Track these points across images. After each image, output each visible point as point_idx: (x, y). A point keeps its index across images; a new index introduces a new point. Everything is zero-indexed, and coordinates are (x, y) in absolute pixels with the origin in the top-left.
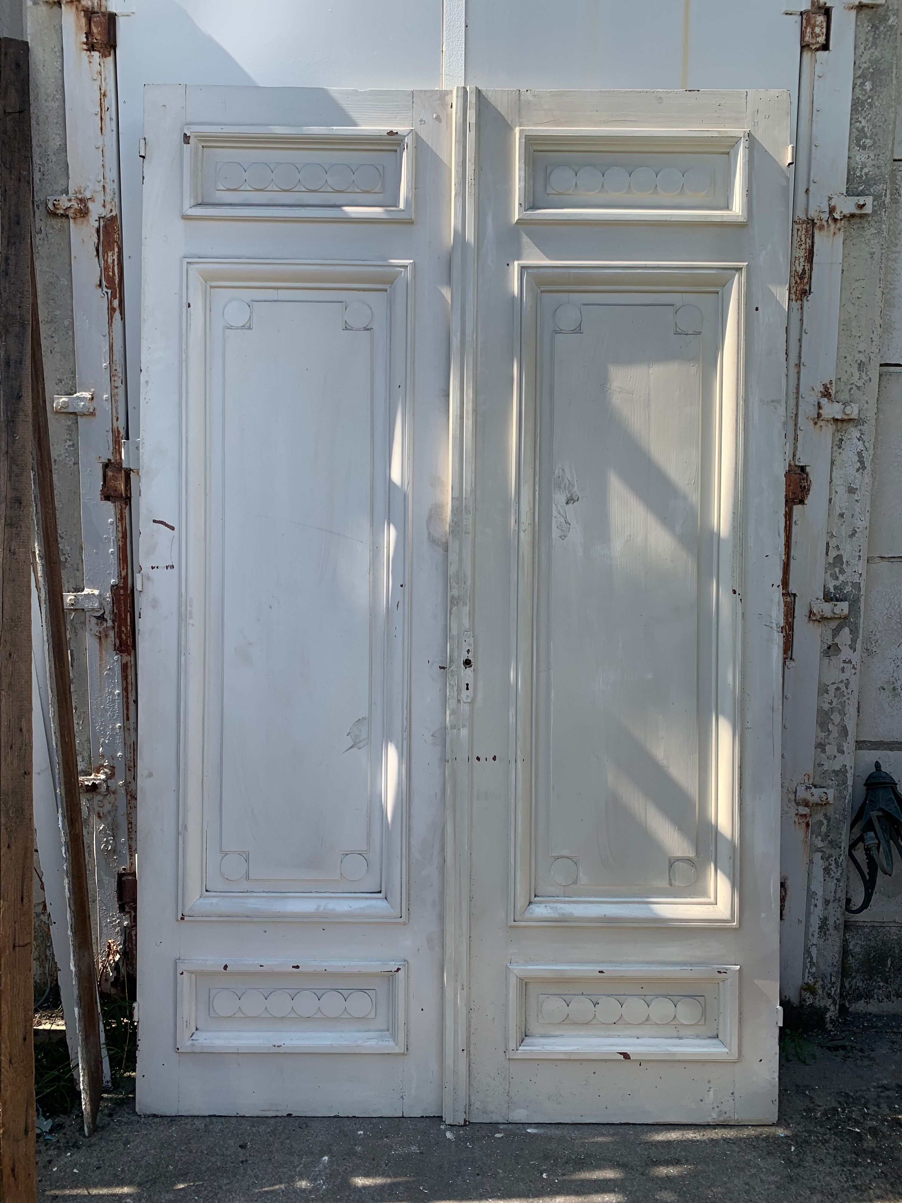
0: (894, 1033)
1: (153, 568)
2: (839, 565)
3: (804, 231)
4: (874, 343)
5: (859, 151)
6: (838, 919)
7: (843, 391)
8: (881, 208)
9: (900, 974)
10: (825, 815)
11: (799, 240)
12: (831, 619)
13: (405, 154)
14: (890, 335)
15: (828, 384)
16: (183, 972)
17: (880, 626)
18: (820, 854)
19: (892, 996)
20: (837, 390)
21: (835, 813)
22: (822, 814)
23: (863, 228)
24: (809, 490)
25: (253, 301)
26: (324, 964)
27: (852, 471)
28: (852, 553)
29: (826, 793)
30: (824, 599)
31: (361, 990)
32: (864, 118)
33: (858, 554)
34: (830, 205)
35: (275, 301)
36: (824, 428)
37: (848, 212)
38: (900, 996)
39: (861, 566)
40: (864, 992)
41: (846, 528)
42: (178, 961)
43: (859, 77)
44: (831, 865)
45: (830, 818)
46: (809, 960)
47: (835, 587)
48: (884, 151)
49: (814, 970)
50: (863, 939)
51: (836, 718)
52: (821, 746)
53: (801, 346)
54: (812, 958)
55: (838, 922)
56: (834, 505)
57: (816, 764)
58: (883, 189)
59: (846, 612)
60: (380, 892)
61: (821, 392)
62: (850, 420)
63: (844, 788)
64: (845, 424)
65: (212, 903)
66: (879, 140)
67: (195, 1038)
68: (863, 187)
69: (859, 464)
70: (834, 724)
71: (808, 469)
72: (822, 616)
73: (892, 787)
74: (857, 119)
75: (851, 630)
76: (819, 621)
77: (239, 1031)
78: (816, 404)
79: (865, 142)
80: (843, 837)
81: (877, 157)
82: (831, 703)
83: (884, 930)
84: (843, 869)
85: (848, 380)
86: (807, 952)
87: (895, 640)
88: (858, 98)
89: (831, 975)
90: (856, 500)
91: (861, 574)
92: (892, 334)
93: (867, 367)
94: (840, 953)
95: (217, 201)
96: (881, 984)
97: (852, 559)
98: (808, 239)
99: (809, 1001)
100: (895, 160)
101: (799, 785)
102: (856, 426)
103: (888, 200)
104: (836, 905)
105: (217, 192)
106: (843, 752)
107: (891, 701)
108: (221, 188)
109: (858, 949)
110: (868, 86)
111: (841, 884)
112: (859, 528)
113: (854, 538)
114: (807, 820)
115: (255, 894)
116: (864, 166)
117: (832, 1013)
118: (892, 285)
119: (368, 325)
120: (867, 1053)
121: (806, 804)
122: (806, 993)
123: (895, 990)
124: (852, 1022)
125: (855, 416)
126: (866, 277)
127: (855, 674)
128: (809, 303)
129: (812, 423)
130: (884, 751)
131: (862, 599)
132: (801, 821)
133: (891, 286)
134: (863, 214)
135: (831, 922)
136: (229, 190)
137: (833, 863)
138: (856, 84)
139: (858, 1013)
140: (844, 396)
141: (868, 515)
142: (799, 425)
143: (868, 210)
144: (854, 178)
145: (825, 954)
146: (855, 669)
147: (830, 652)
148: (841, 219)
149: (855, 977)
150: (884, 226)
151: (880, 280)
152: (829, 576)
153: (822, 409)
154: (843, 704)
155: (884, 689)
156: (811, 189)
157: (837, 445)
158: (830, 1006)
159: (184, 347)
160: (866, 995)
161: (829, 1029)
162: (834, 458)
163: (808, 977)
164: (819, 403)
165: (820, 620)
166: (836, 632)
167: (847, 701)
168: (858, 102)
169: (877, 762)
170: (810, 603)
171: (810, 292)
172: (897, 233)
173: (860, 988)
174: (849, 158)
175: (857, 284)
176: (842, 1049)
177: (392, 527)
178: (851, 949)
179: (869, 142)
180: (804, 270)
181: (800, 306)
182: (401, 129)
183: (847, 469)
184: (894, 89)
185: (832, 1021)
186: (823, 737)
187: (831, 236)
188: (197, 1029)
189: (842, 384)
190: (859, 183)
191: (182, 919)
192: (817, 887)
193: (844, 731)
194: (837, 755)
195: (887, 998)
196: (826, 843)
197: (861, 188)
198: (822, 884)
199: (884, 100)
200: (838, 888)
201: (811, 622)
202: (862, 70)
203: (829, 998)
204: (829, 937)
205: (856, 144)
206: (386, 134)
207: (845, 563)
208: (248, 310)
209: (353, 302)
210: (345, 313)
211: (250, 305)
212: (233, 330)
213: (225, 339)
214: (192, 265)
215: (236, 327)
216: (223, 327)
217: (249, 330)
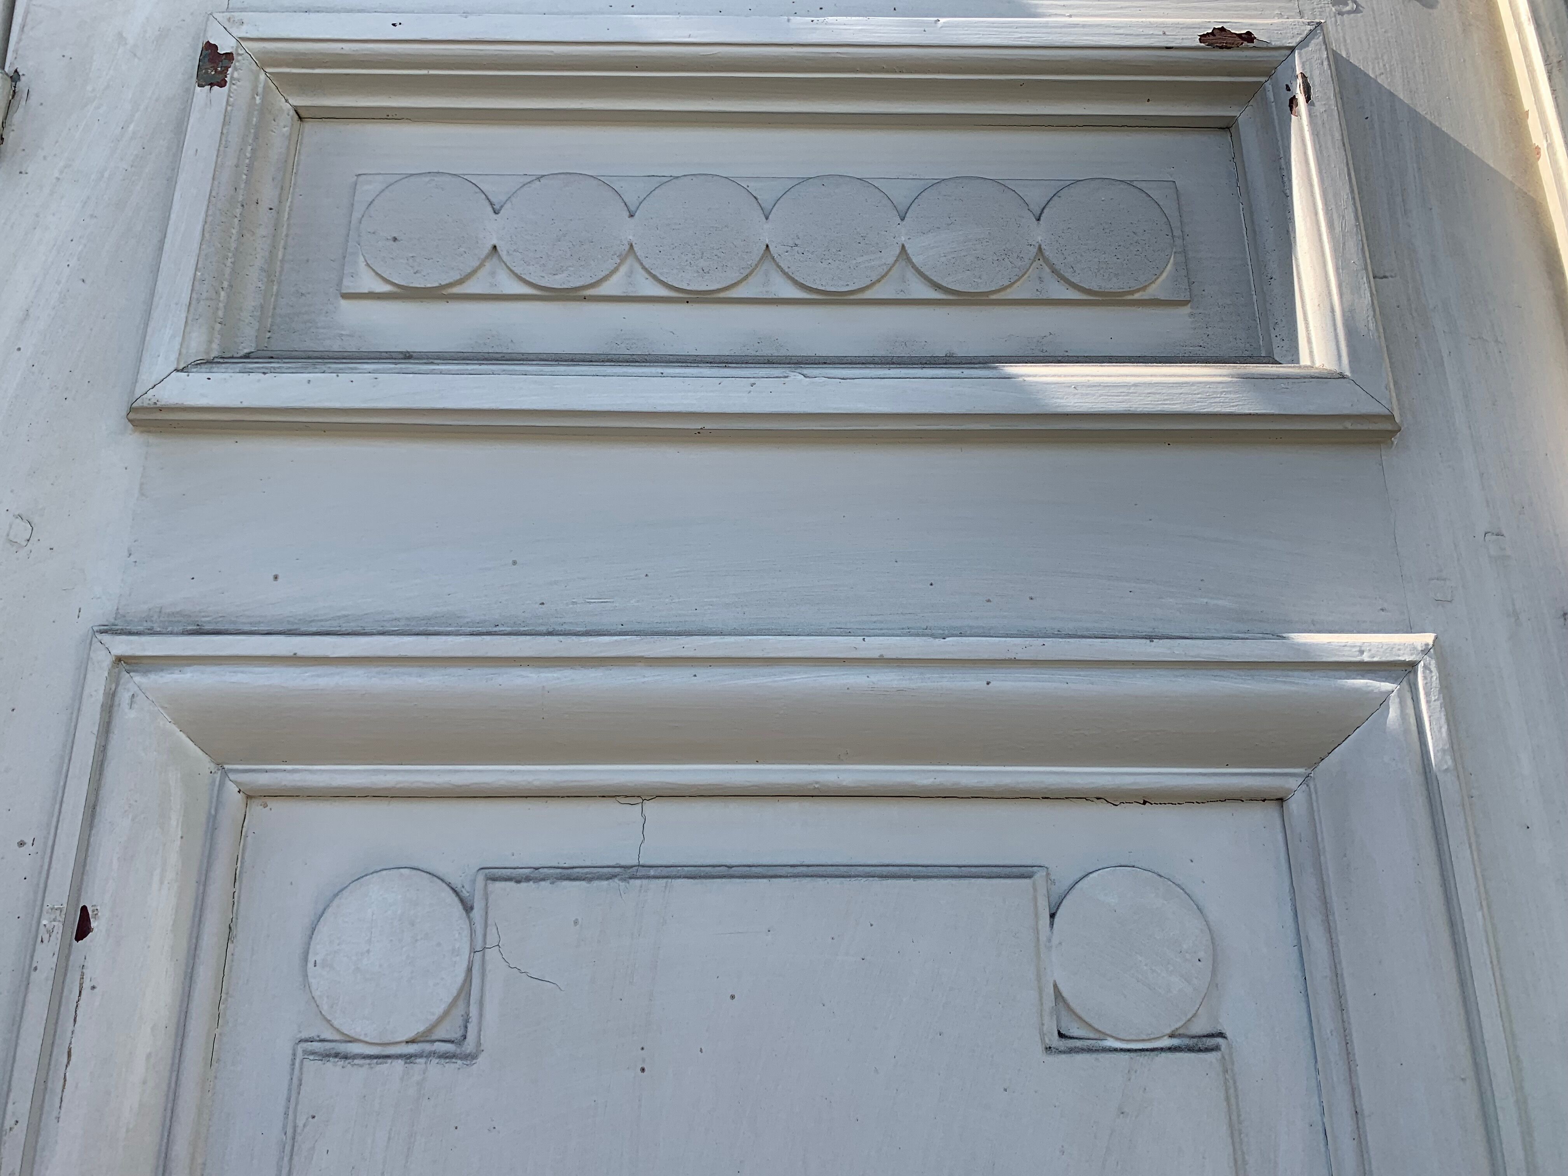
25: (493, 878)
95: (339, 346)
105: (344, 303)
108: (369, 283)
119: (1194, 1018)
136: (406, 294)
182: (1268, 18)
206: (1197, 43)
208: (457, 935)
209: (1095, 874)
210: (1049, 940)
211: (475, 905)
212: (353, 1065)
213: (295, 1127)
214: (146, 672)
215: (378, 1041)
216: (297, 1042)
217: (451, 1067)
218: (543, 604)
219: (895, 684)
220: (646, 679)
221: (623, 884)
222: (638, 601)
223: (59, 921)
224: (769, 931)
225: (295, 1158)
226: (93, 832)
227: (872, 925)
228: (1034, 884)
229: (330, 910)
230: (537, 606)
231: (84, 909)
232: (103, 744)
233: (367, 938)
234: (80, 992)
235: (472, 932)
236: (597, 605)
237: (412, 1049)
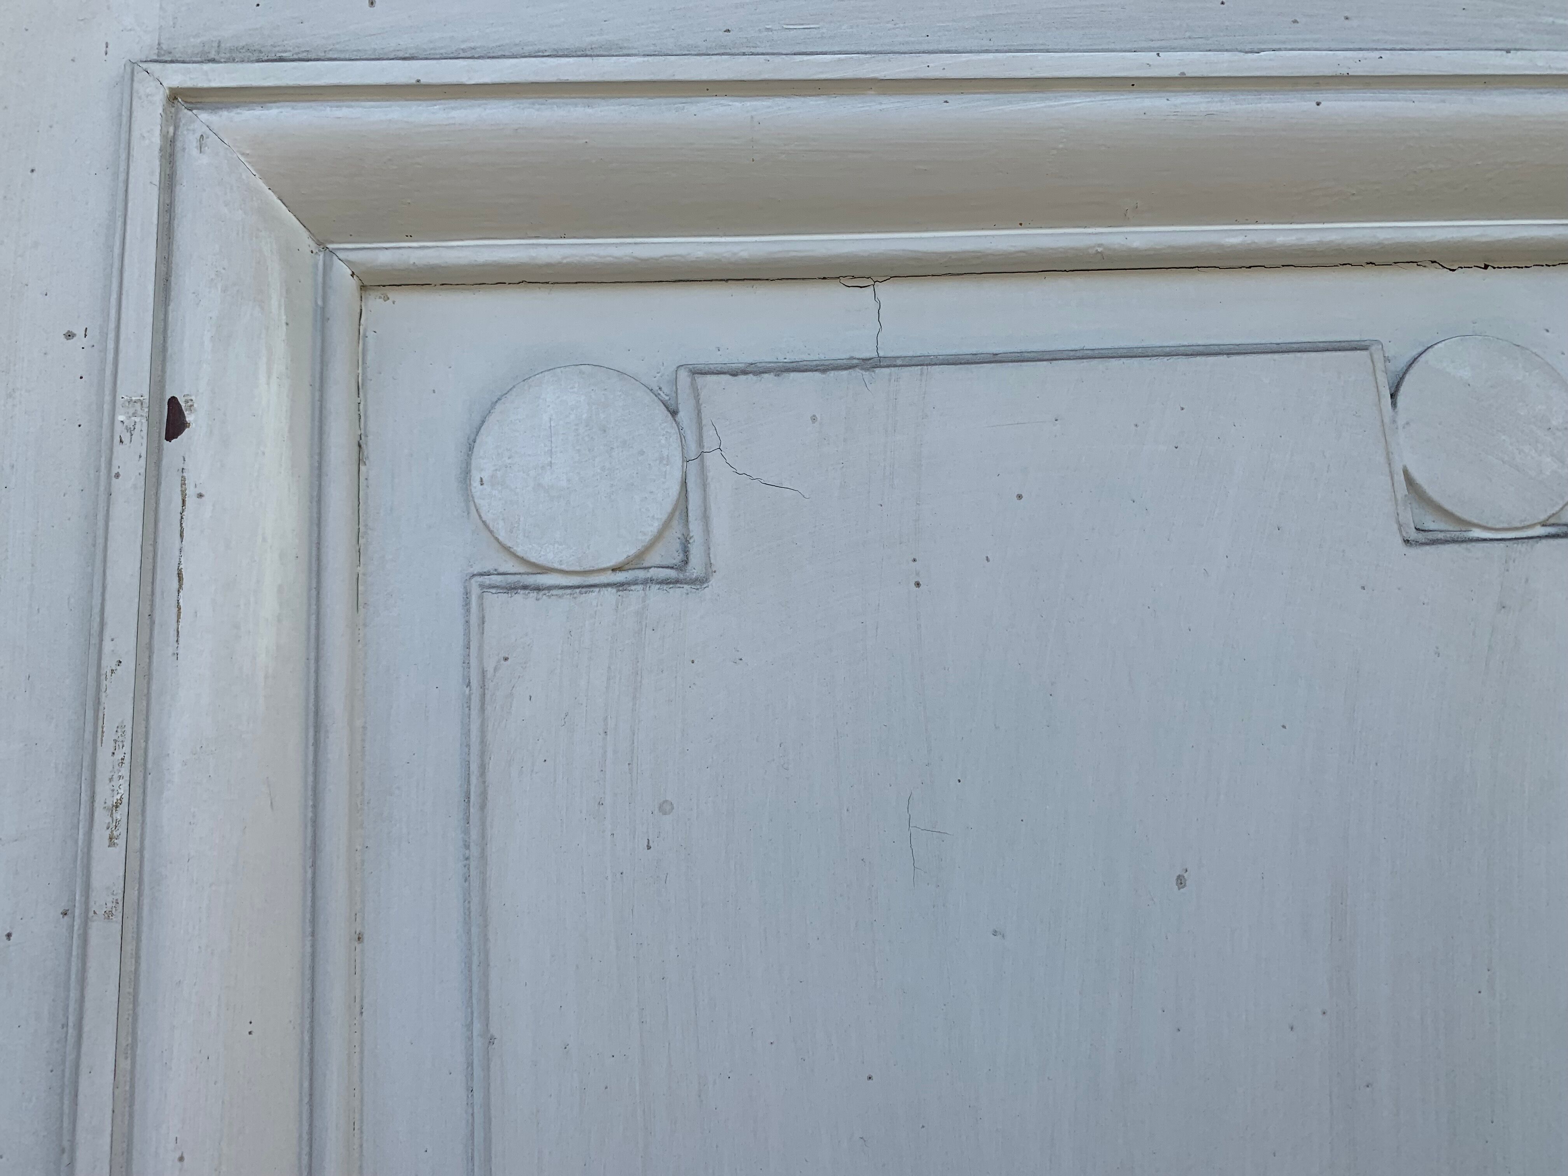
208: (663, 442)
209: (1439, 345)
210: (1394, 422)
211: (680, 407)
212: (549, 597)
213: (483, 673)
214: (215, 108)
215: (578, 569)
216: (468, 578)
217: (676, 593)
218: (728, 31)
219: (1203, 107)
220: (883, 106)
221: (867, 373)
222: (852, 27)
223: (142, 416)
224: (1056, 420)
225: (489, 708)
226: (170, 308)
227: (1182, 409)
228: (1371, 355)
229: (491, 419)
230: (721, 33)
231: (173, 402)
232: (168, 202)
233: (547, 449)
234: (184, 501)
235: (682, 438)
236: (799, 32)
237: (620, 577)
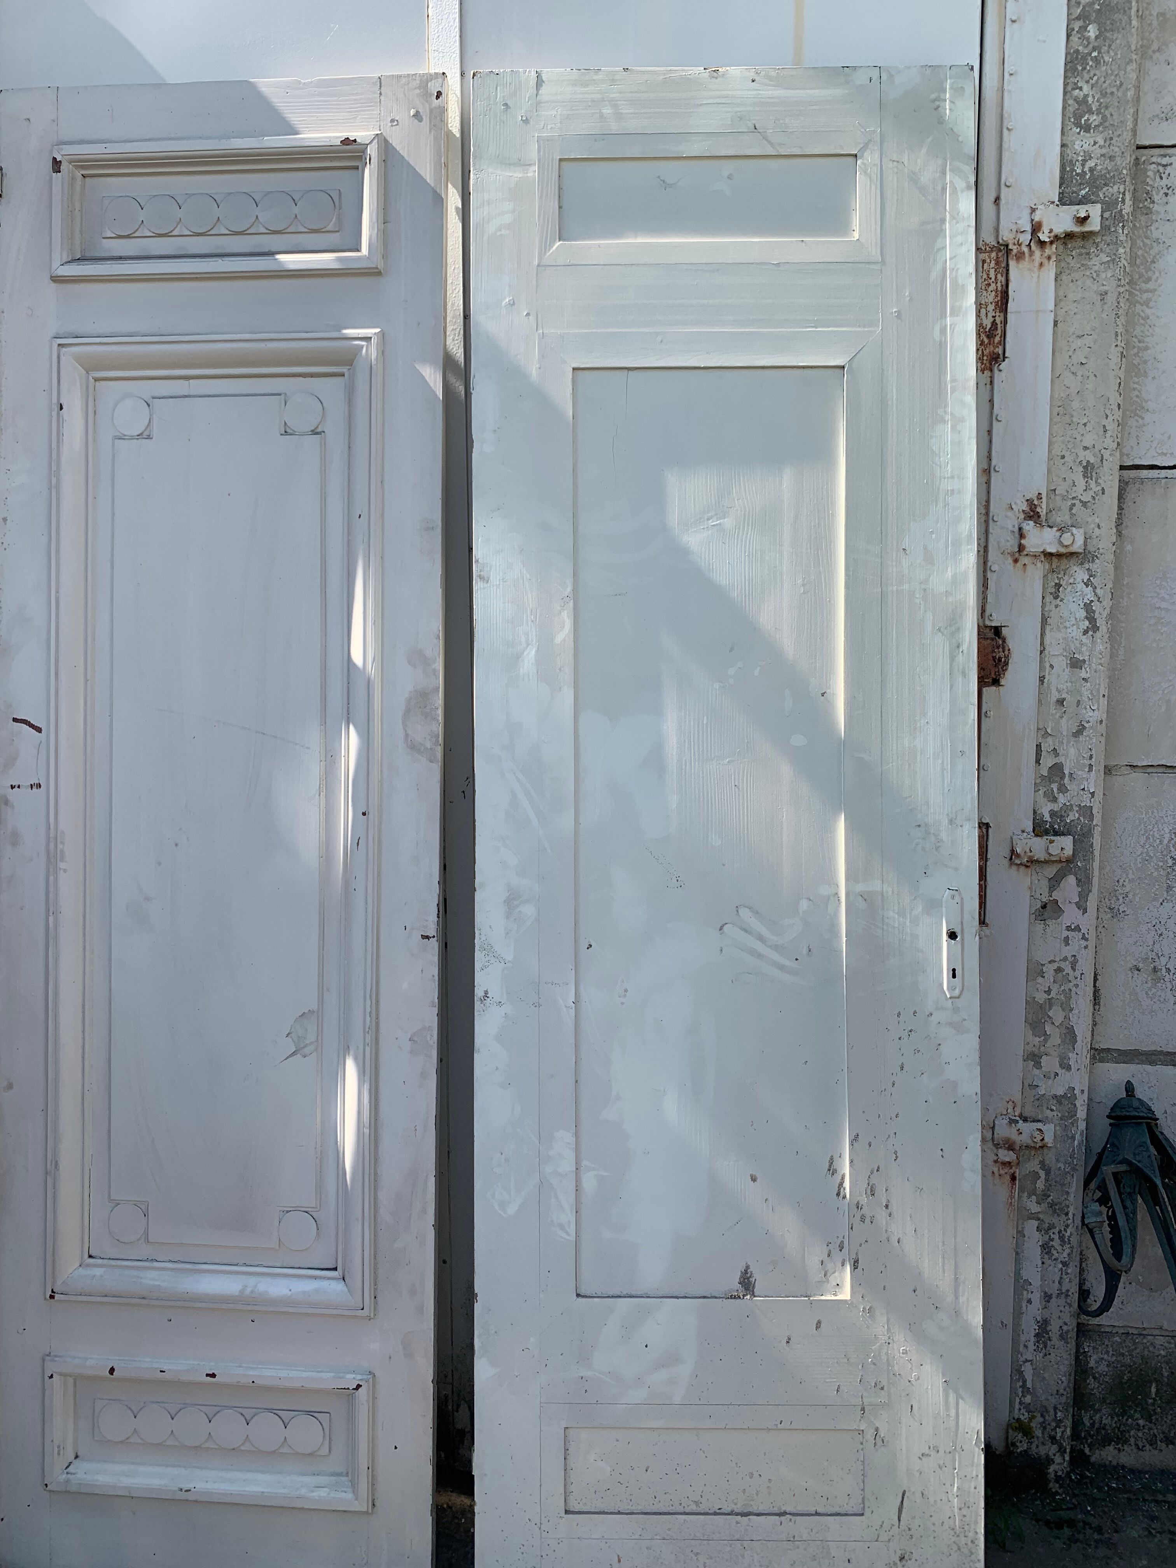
0: (1156, 1501)
1: (12, 787)
2: (1058, 779)
3: (993, 262)
4: (1109, 434)
5: (1079, 133)
6: (1066, 1324)
7: (1060, 510)
8: (1117, 223)
9: (1172, 1409)
10: (1042, 1164)
11: (985, 276)
12: (1046, 862)
13: (367, 171)
14: (1140, 420)
15: (1036, 499)
16: (52, 1375)
17: (1131, 872)
18: (1035, 1223)
19: (1159, 1443)
20: (1051, 507)
21: (1058, 1160)
22: (1037, 1161)
23: (1088, 254)
24: (1006, 664)
25: (153, 398)
26: (252, 1373)
27: (1075, 633)
28: (1078, 761)
29: (1040, 1130)
30: (1034, 831)
31: (309, 1413)
32: (1087, 82)
33: (1087, 762)
34: (1032, 220)
35: (186, 396)
36: (1030, 568)
37: (1062, 231)
38: (1173, 1443)
39: (1093, 781)
40: (1114, 1433)
41: (1068, 722)
42: (47, 1358)
43: (1078, 18)
44: (1052, 1240)
45: (1050, 1169)
46: (1021, 1384)
47: (1053, 814)
48: (1120, 133)
49: (1028, 1399)
50: (1111, 1352)
51: (1058, 1015)
52: (1034, 1058)
53: (991, 442)
54: (1025, 1381)
55: (1065, 1328)
56: (1049, 687)
57: (1026, 1084)
58: (1120, 192)
59: (1069, 851)
60: (335, 1269)
61: (1023, 511)
62: (1072, 554)
63: (1072, 1123)
64: (1064, 561)
65: (94, 1276)
66: (1111, 115)
67: (72, 1471)
68: (1087, 190)
69: (1087, 623)
70: (1053, 1023)
71: (1005, 631)
72: (1030, 857)
73: (1148, 1124)
74: (1076, 84)
75: (1079, 881)
76: (1027, 867)
77: (133, 1463)
78: (1016, 529)
79: (1088, 119)
80: (1071, 1198)
81: (1108, 143)
82: (1048, 992)
83: (1145, 1341)
84: (1072, 1247)
85: (1068, 492)
86: (1017, 1372)
87: (1155, 895)
88: (1077, 51)
89: (1055, 1408)
90: (1083, 679)
91: (1093, 794)
92: (1143, 418)
93: (1098, 471)
94: (1070, 1375)
95: (103, 255)
96: (1141, 1422)
97: (1079, 770)
98: (999, 276)
99: (1022, 1446)
100: (1139, 147)
101: (999, 1116)
102: (1082, 564)
103: (1127, 208)
104: (1062, 1301)
105: (103, 241)
106: (1068, 1068)
107: (1150, 989)
108: (110, 234)
109: (1103, 1368)
110: (1092, 31)
111: (1069, 1271)
112: (1088, 722)
113: (1081, 738)
114: (1012, 1171)
115: (156, 1264)
116: (1088, 157)
117: (1059, 1465)
118: (1143, 342)
119: (317, 427)
120: (1106, 1535)
121: (1010, 1146)
122: (1016, 1434)
123: (1163, 1433)
124: (1092, 1480)
125: (1080, 548)
126: (1094, 330)
127: (1086, 947)
128: (1003, 374)
129: (1010, 560)
130: (1140, 1066)
131: (1097, 832)
132: (1002, 1172)
133: (1141, 345)
134: (1087, 232)
135: (1054, 1328)
136: (120, 237)
137: (1056, 1237)
138: (1073, 29)
139: (1105, 1466)
140: (1062, 517)
141: (1104, 702)
142: (989, 564)
143: (1094, 225)
144: (1072, 177)
145: (1045, 1375)
146: (1087, 940)
147: (1046, 914)
148: (1051, 243)
149: (1099, 1410)
150: (1121, 250)
151: (1117, 335)
152: (1042, 796)
153: (1025, 538)
154: (1068, 994)
155: (1139, 970)
156: (1002, 196)
157: (1051, 593)
158: (1054, 1455)
159: (54, 468)
160: (1118, 1438)
161: (1054, 1490)
162: (1046, 614)
163: (1020, 1409)
164: (1020, 529)
165: (1029, 864)
166: (1055, 882)
167: (1074, 989)
168: (1077, 58)
169: (1128, 1082)
170: (1011, 838)
171: (1004, 358)
172: (1149, 260)
173: (1107, 1427)
174: (1063, 146)
175: (1079, 342)
176: (1068, 1527)
177: (351, 727)
178: (1092, 1368)
179: (1095, 119)
180: (994, 323)
181: (989, 379)
182: (362, 134)
183: (1069, 631)
184: (1135, 34)
185: (1058, 1479)
186: (1037, 1044)
187: (1036, 270)
188: (77, 1457)
189: (1057, 497)
190: (1081, 184)
191: (52, 1297)
192: (1032, 1272)
193: (1070, 1036)
194: (1061, 1071)
195: (1151, 1445)
196: (1044, 1206)
197: (1083, 192)
198: (1039, 1270)
199: (1119, 53)
200: (1064, 1276)
201: (1014, 868)
202: (1081, 7)
203: (1053, 1443)
204: (1051, 1351)
205: (1074, 123)
206: (339, 144)
207: (1067, 776)
208: (146, 411)
209: (296, 395)
210: (284, 410)
211: (150, 404)
212: (125, 440)
213: (114, 454)
214: (66, 347)
215: (130, 435)
216: (113, 435)
217: (147, 441)
223: (56, 406)
226: (60, 386)
228: (281, 398)
229: (117, 405)
231: (61, 403)
232: (59, 362)
233: (126, 412)
234: (63, 422)
235: (150, 410)
237: (138, 437)
